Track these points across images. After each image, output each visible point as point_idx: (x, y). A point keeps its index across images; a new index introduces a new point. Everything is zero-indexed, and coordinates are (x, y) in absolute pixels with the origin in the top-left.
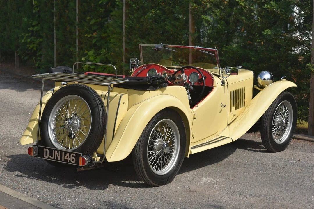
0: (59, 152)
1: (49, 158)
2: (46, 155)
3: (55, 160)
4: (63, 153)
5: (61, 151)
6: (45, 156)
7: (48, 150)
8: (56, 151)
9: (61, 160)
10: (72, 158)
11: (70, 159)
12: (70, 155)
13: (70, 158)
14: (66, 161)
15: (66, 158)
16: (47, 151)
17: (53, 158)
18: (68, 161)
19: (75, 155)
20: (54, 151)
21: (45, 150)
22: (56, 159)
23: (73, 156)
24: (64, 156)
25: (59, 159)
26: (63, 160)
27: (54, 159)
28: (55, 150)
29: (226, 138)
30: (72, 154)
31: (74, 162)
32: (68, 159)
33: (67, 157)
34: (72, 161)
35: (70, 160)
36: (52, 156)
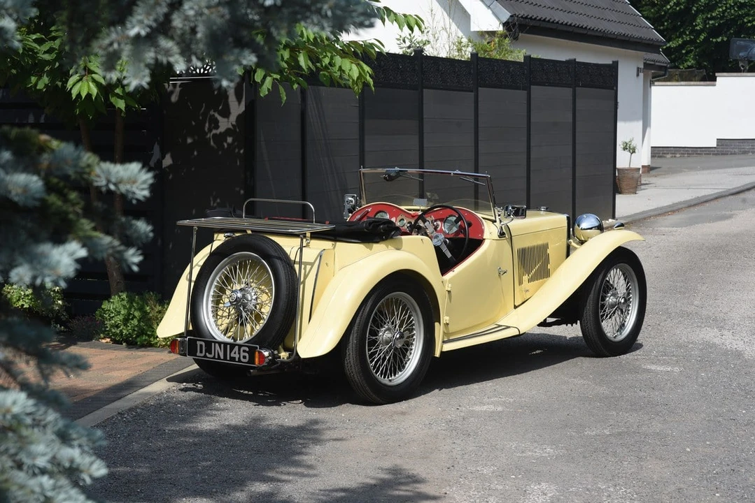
0: (222, 345)
1: (205, 356)
2: (201, 352)
3: (216, 359)
4: (228, 346)
5: (226, 344)
6: (198, 354)
7: (203, 344)
8: (217, 345)
9: (225, 358)
10: (242, 354)
11: (240, 356)
12: (239, 350)
13: (239, 353)
14: (233, 359)
15: (233, 355)
16: (201, 346)
17: (212, 356)
18: (237, 360)
19: (247, 349)
20: (213, 344)
21: (199, 343)
23: (244, 351)
24: (230, 353)
25: (222, 358)
26: (228, 359)
27: (214, 358)
28: (215, 342)
29: (508, 327)
30: (242, 349)
31: (247, 360)
32: (237, 356)
33: (235, 353)
34: (242, 359)
35: (239, 358)
36: (210, 353)
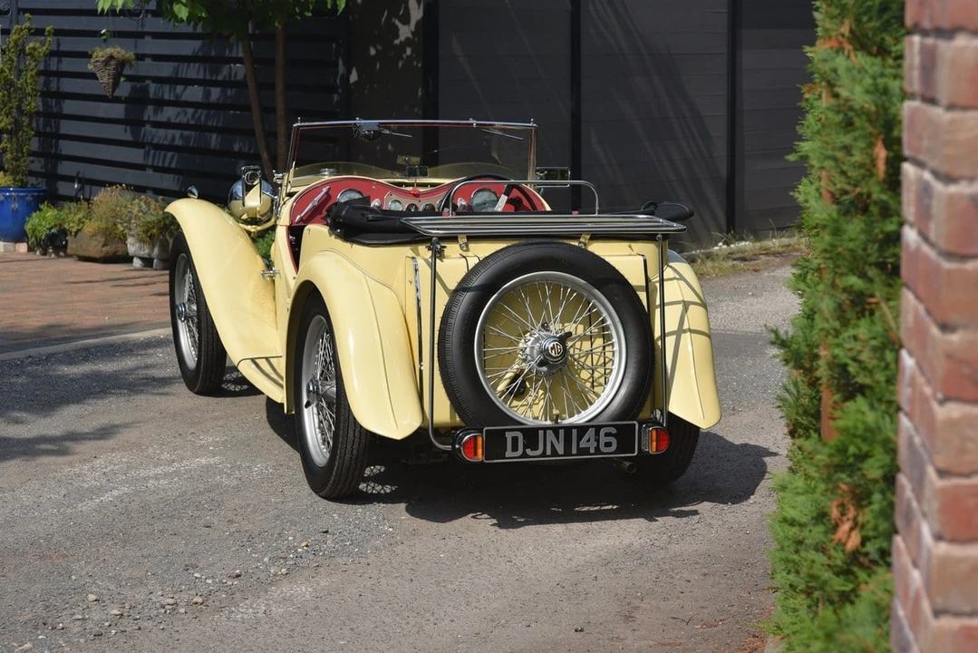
0: (562, 432)
1: (524, 455)
2: (515, 448)
3: (549, 456)
4: (574, 431)
5: (568, 429)
6: (509, 453)
7: (520, 435)
8: (550, 433)
9: (568, 451)
10: (603, 440)
11: (598, 444)
12: (597, 433)
13: (597, 440)
14: (586, 451)
15: (583, 444)
16: (515, 440)
17: (538, 453)
18: (592, 451)
19: (614, 431)
20: (541, 432)
21: (509, 436)
22: (549, 452)
24: (580, 438)
25: (561, 452)
26: (574, 451)
27: (544, 454)
28: (546, 429)
30: (602, 432)
31: (614, 447)
32: (592, 445)
33: (588, 441)
34: (603, 448)
35: (598, 450)
36: (536, 449)
